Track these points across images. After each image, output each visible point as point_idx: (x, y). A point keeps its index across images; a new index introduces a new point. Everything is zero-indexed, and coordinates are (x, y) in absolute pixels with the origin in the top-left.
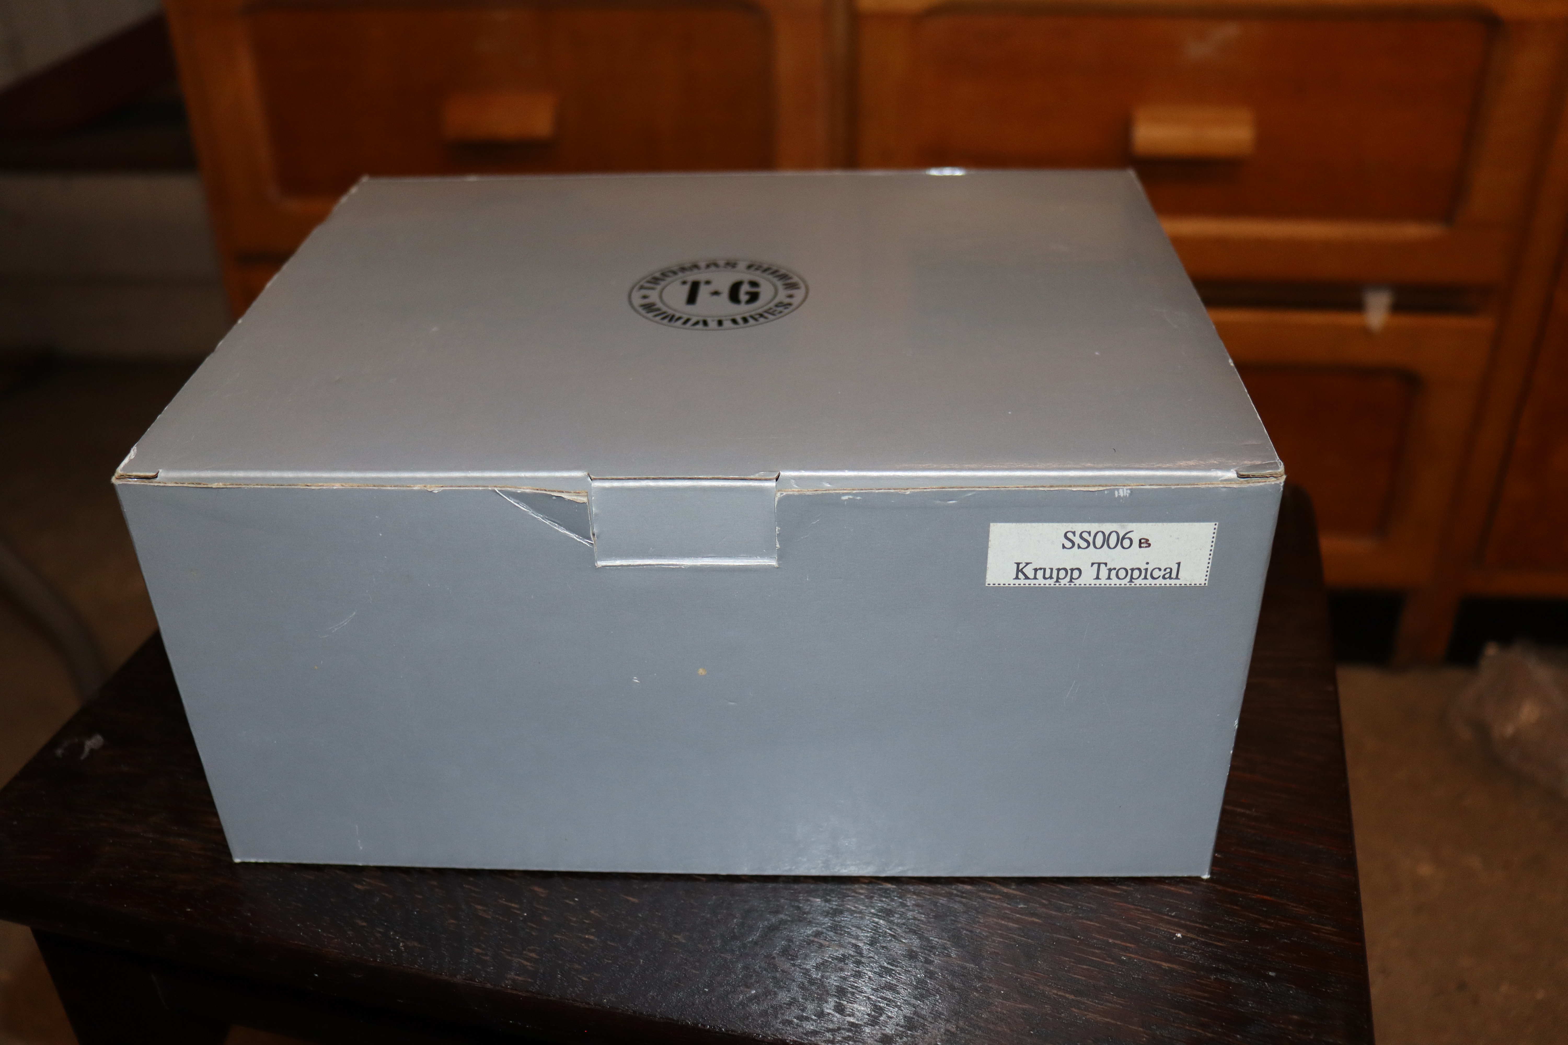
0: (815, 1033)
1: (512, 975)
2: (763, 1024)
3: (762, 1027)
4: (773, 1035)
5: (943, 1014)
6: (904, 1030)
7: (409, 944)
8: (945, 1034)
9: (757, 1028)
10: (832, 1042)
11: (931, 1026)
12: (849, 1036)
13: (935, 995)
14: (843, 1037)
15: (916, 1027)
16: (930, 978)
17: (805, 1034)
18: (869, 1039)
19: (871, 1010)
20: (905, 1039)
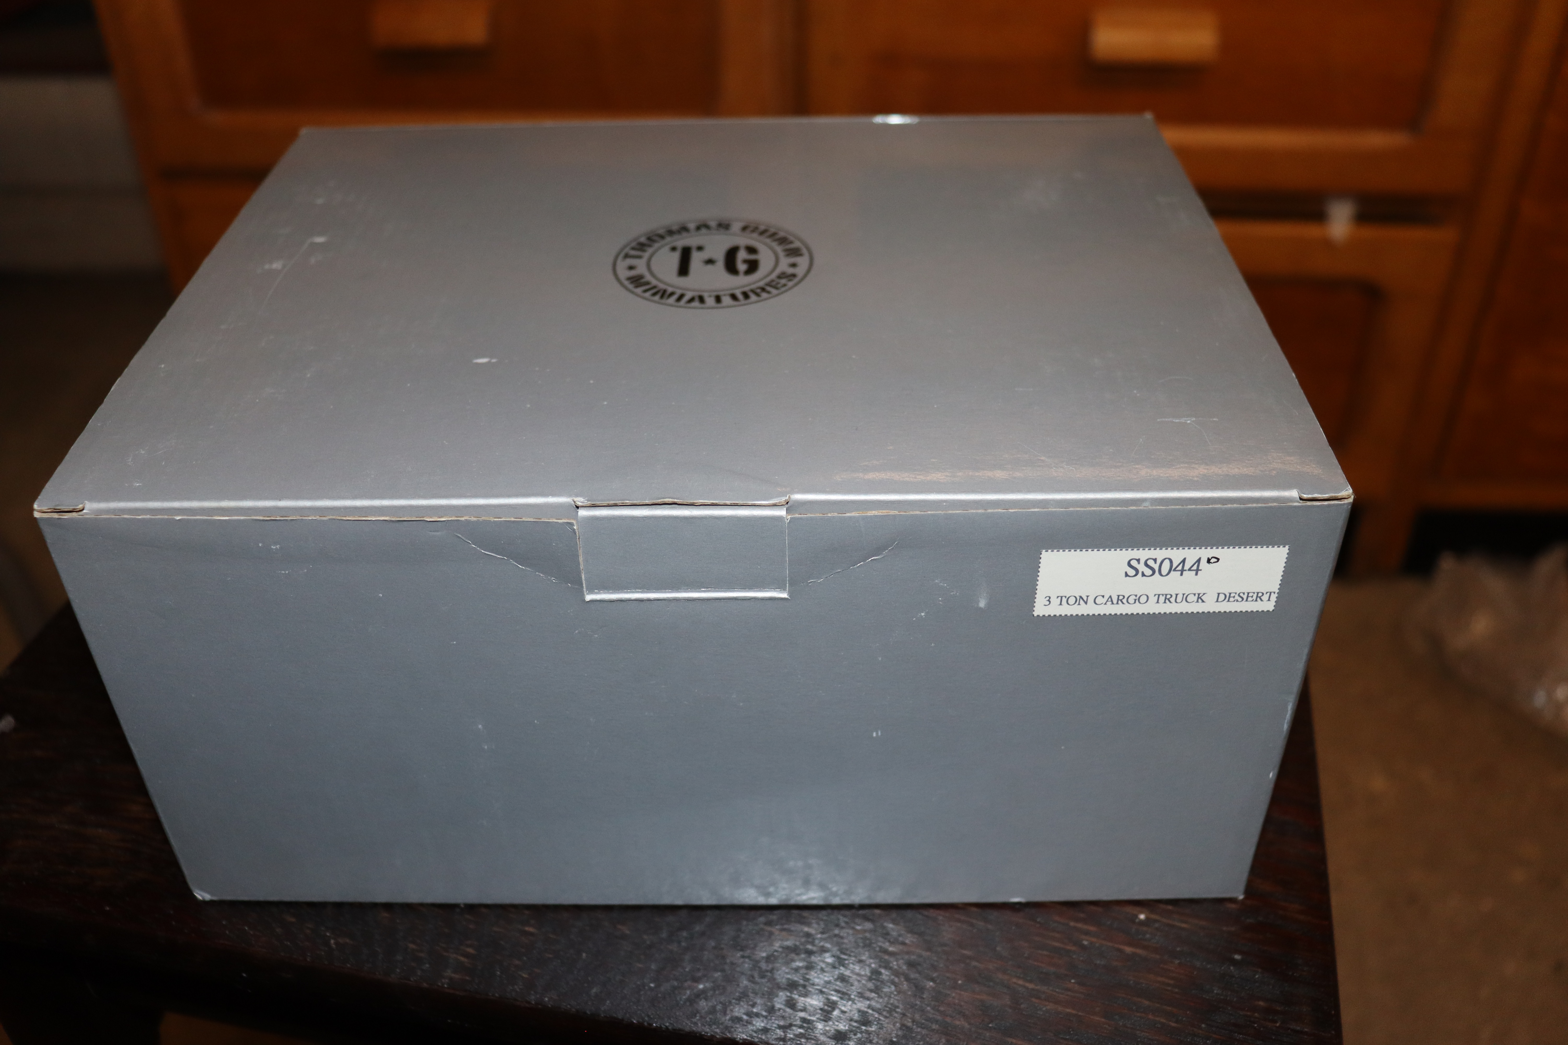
0: (765, 1030)
1: (449, 973)
2: (711, 1021)
3: (710, 1025)
4: (722, 1033)
5: (898, 1007)
6: (858, 1025)
7: (341, 940)
8: (901, 1029)
9: (705, 1026)
10: (783, 1040)
11: (887, 1021)
12: (801, 1033)
13: (890, 987)
14: (795, 1035)
15: (870, 1022)
16: (886, 968)
17: (755, 1032)
18: (821, 1036)
19: (825, 1004)
20: (859, 1035)
